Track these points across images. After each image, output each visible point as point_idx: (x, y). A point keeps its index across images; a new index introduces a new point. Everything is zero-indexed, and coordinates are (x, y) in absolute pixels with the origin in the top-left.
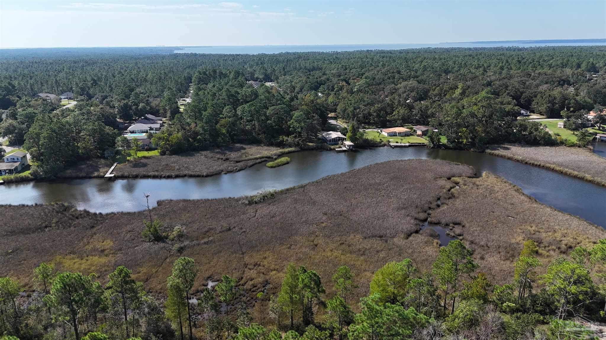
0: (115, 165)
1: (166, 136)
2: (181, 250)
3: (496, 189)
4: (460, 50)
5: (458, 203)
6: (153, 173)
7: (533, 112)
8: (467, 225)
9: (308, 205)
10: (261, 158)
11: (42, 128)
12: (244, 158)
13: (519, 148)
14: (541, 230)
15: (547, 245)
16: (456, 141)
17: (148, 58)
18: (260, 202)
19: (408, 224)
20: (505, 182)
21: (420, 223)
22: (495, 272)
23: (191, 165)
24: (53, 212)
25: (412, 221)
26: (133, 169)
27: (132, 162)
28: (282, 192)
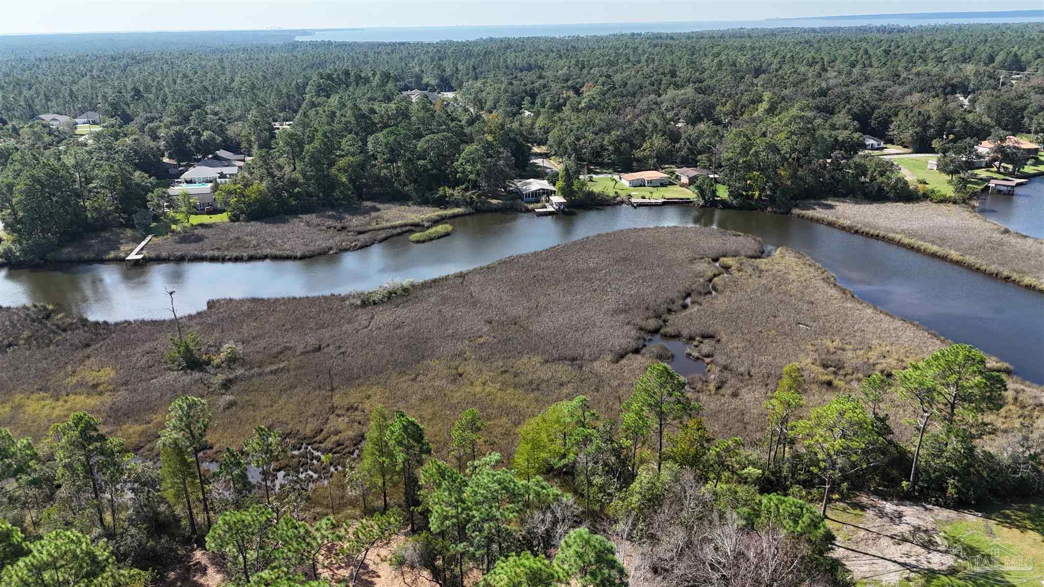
0: (149, 238)
1: (239, 188)
2: (227, 385)
3: (792, 276)
4: (794, 31)
5: (719, 302)
6: (211, 252)
7: (891, 142)
8: (724, 339)
9: (463, 306)
10: (402, 226)
11: (18, 175)
12: (374, 225)
13: (851, 206)
14: (847, 347)
15: (850, 371)
16: (744, 193)
17: (245, 50)
18: (383, 302)
19: (624, 337)
20: (810, 265)
21: (645, 336)
22: (750, 417)
23: (279, 238)
24: (26, 320)
25: (633, 333)
26: (178, 246)
27: (179, 233)
28: (424, 285)
